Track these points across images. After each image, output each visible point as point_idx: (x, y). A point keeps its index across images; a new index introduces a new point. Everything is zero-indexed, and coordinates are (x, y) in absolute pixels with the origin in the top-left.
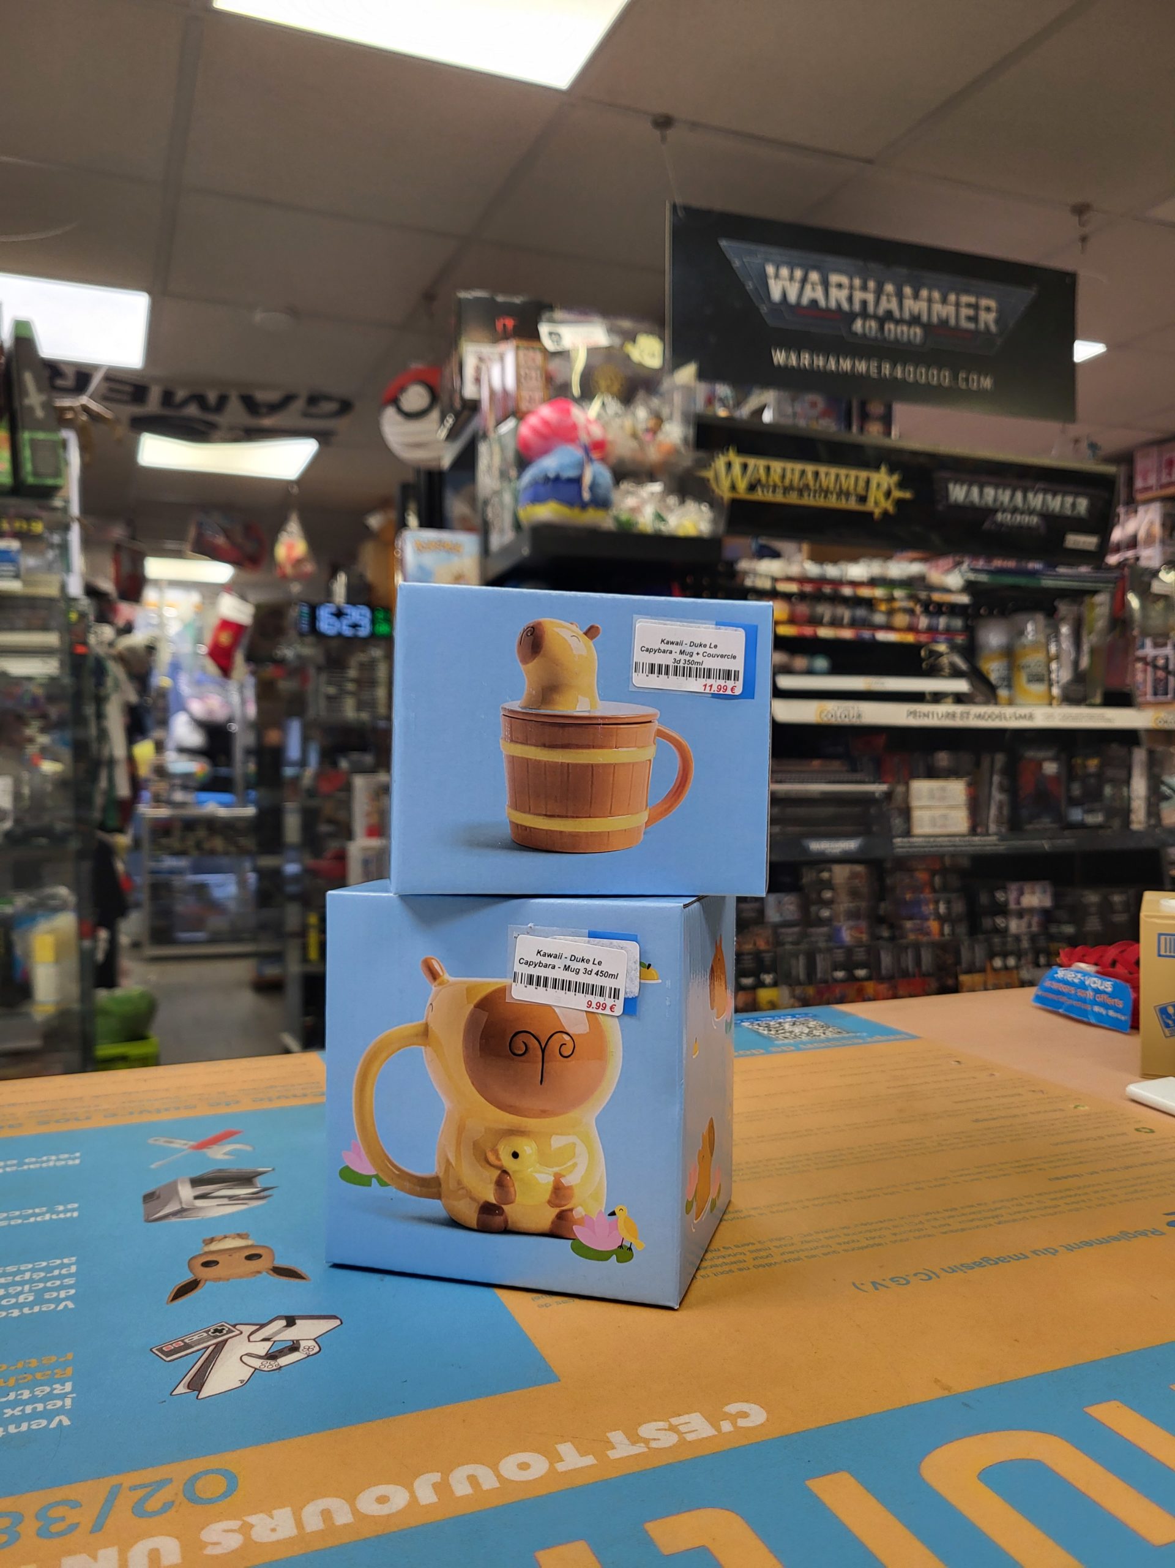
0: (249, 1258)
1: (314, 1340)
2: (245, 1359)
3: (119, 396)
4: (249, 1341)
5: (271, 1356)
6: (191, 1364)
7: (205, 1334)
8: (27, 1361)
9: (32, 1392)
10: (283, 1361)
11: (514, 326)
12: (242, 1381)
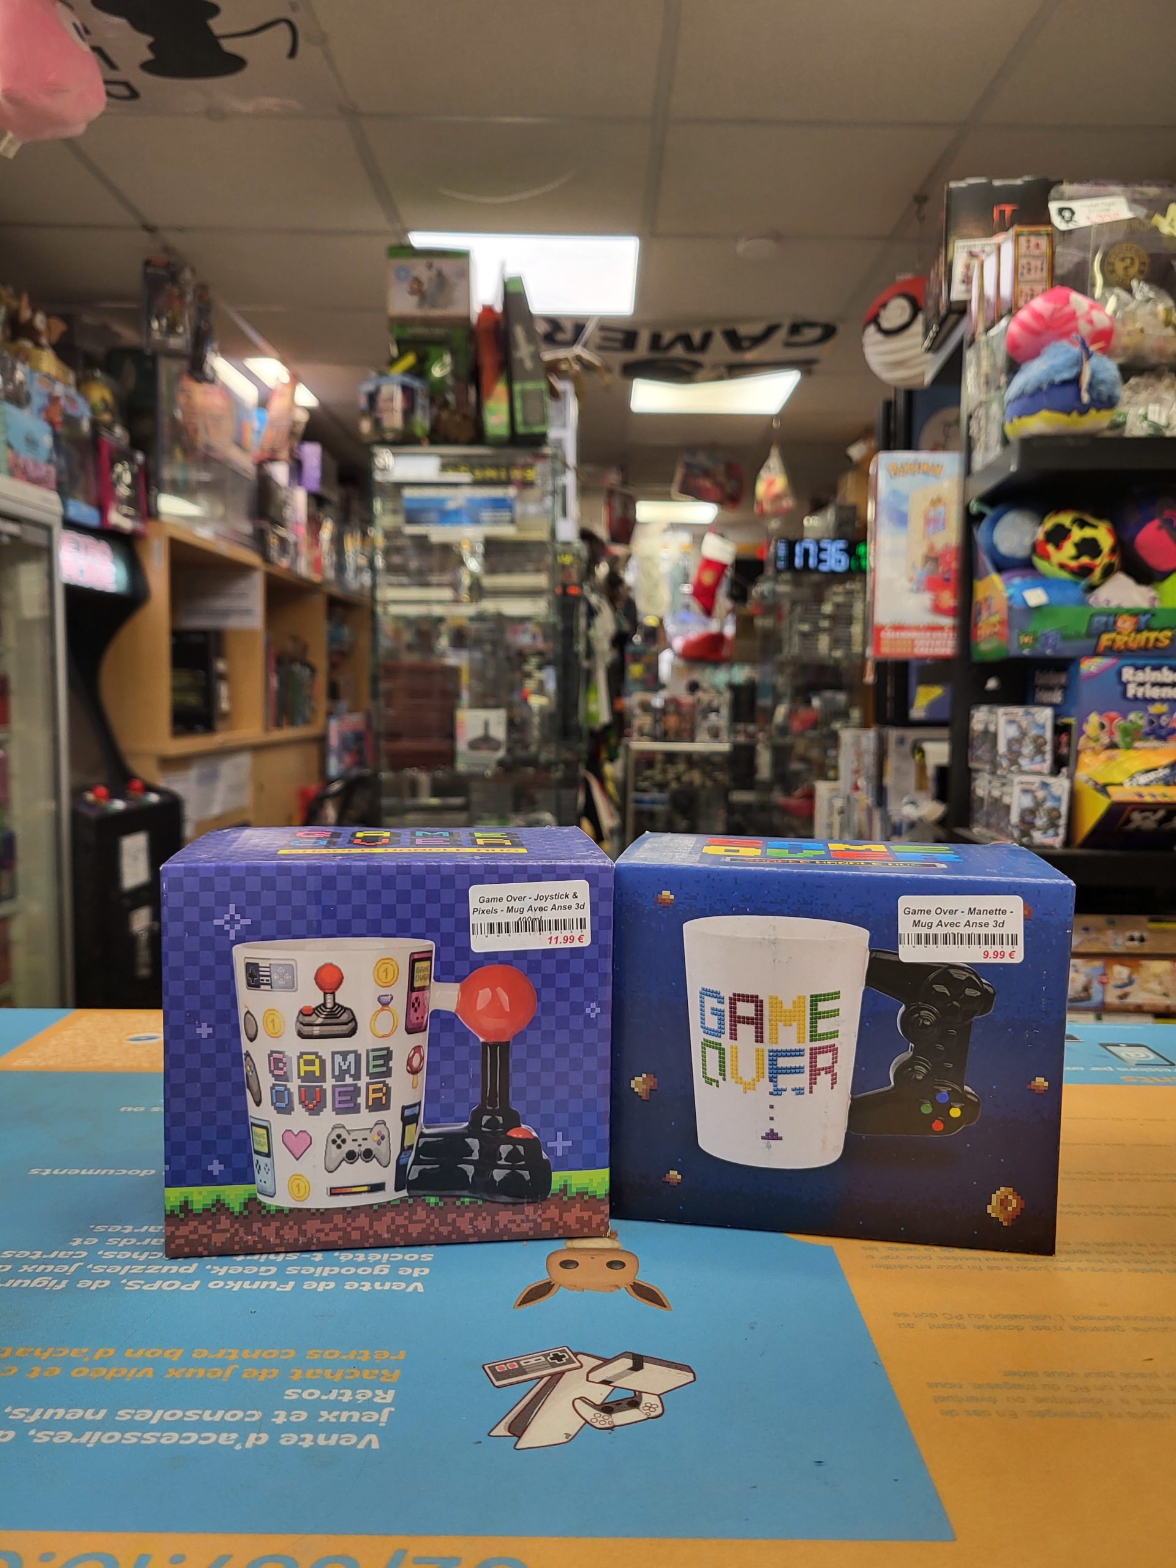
0: (611, 1265)
1: (659, 1396)
2: (578, 1403)
3: (610, 344)
4: (587, 1380)
5: (607, 1408)
6: (518, 1395)
7: (543, 1359)
8: (361, 1352)
9: (354, 1394)
10: (621, 1418)
11: (1013, 210)
12: (568, 1435)
